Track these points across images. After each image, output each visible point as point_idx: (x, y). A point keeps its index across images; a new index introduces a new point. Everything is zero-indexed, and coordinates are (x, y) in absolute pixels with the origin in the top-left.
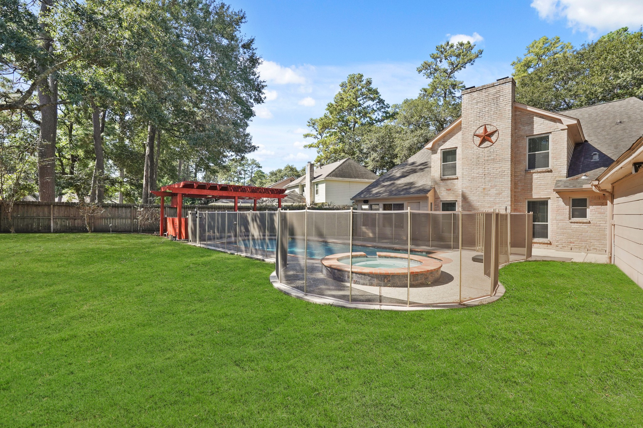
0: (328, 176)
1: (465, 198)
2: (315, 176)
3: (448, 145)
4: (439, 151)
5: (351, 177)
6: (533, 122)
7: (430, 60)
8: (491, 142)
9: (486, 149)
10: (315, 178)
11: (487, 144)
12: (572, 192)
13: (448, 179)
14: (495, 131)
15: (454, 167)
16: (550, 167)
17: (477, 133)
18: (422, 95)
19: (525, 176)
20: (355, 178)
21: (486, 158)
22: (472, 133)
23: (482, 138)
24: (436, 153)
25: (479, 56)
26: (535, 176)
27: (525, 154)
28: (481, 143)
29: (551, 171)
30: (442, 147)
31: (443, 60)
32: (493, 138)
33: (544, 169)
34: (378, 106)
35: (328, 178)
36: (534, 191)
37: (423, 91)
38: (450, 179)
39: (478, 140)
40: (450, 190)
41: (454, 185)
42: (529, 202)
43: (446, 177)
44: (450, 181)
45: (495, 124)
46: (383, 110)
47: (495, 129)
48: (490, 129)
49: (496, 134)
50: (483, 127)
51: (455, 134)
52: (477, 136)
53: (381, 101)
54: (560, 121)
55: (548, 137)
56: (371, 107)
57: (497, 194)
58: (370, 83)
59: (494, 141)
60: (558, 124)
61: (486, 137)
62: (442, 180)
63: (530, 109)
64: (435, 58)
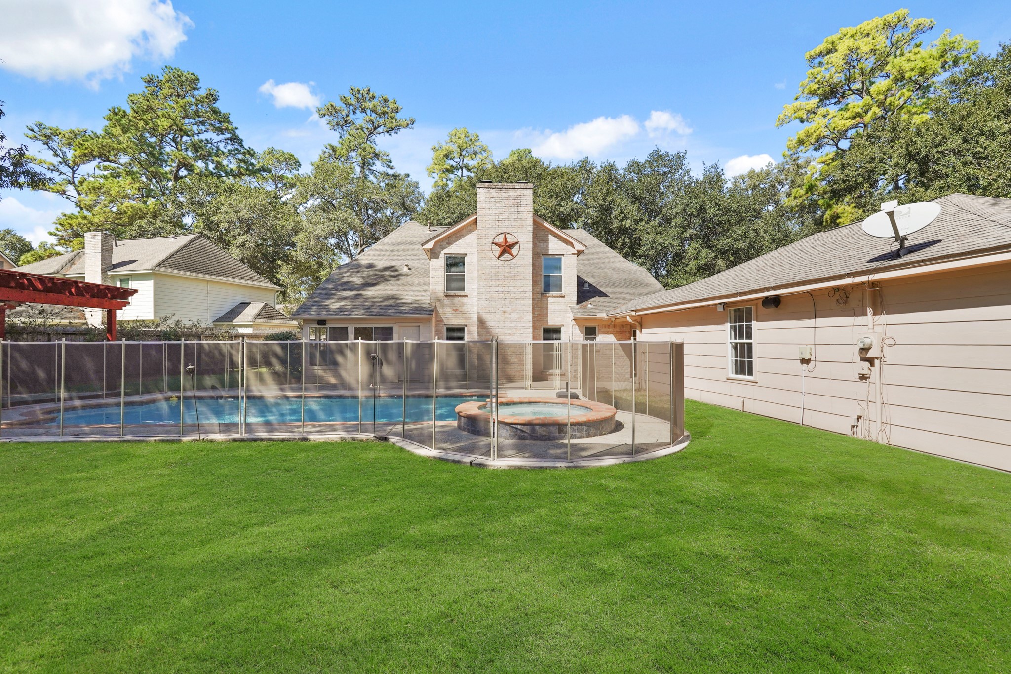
0: (159, 265)
1: (481, 323)
2: (115, 261)
3: (454, 249)
4: (442, 256)
5: (209, 273)
6: (548, 240)
7: (339, 105)
8: (512, 255)
9: (506, 263)
10: (115, 266)
11: (507, 256)
12: (586, 320)
13: (455, 296)
14: (516, 243)
15: (462, 280)
16: (563, 293)
17: (496, 241)
18: (326, 155)
19: (541, 300)
20: (218, 274)
21: (507, 274)
22: (490, 240)
23: (503, 248)
24: (437, 257)
25: (410, 126)
26: (550, 300)
27: (541, 275)
28: (501, 254)
29: (563, 297)
30: (446, 251)
31: (358, 111)
32: (514, 251)
33: (558, 294)
34: (229, 147)
35: (158, 268)
36: (550, 318)
37: (329, 147)
38: (458, 296)
39: (497, 250)
40: (457, 310)
41: (463, 304)
42: (544, 329)
43: (452, 293)
44: (457, 298)
45: (515, 234)
46: (240, 156)
47: (516, 241)
48: (511, 240)
49: (517, 247)
50: (503, 235)
51: (464, 236)
52: (496, 244)
53: (235, 139)
54: (572, 245)
55: (561, 259)
56: (215, 144)
57: (518, 319)
58: (216, 100)
59: (515, 254)
60: (569, 247)
61: (507, 249)
62: (446, 296)
63: (546, 224)
64: (348, 104)
